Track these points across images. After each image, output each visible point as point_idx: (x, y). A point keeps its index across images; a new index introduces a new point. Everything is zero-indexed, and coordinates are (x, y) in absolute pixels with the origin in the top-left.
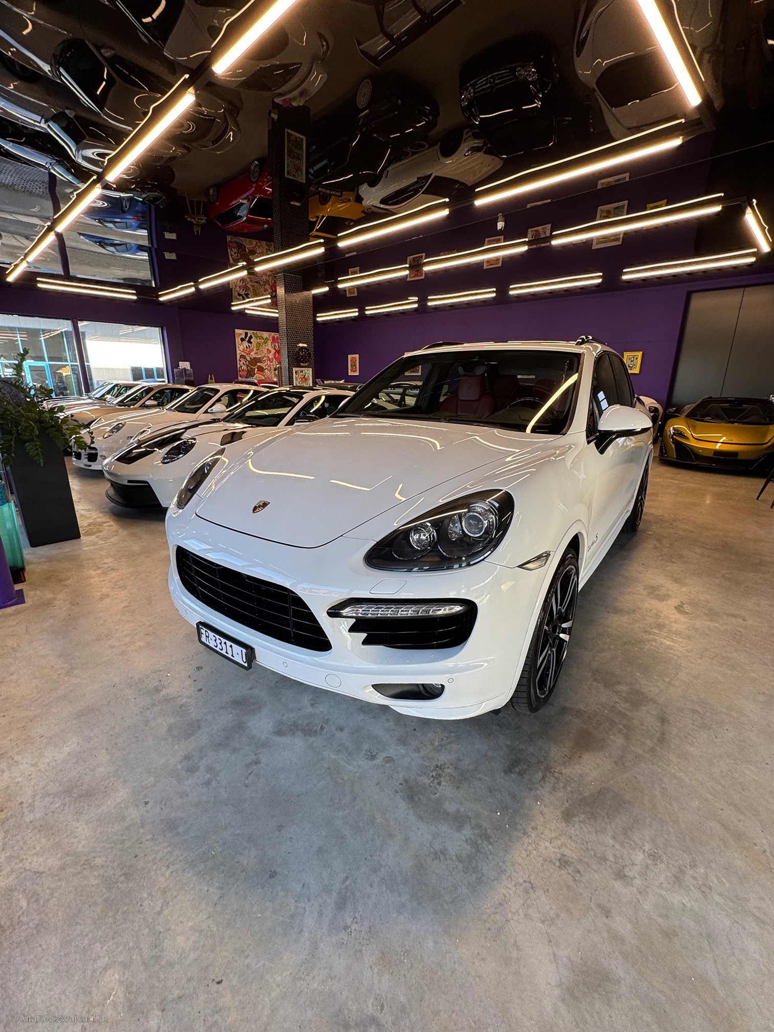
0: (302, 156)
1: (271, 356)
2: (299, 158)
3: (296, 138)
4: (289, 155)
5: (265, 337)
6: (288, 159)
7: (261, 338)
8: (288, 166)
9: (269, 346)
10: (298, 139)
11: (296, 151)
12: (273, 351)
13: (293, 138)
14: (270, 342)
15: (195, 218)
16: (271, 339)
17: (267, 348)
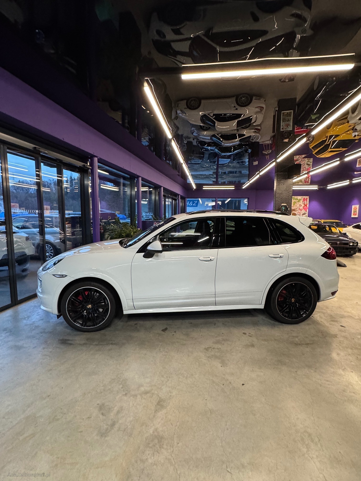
0: (291, 119)
1: (301, 208)
2: (289, 120)
3: (287, 113)
4: (283, 121)
5: (299, 199)
6: (282, 123)
7: (297, 199)
8: (282, 127)
9: (301, 203)
10: (289, 113)
11: (287, 118)
12: (303, 205)
13: (285, 114)
14: (301, 201)
15: (266, 152)
16: (303, 199)
17: (300, 204)
